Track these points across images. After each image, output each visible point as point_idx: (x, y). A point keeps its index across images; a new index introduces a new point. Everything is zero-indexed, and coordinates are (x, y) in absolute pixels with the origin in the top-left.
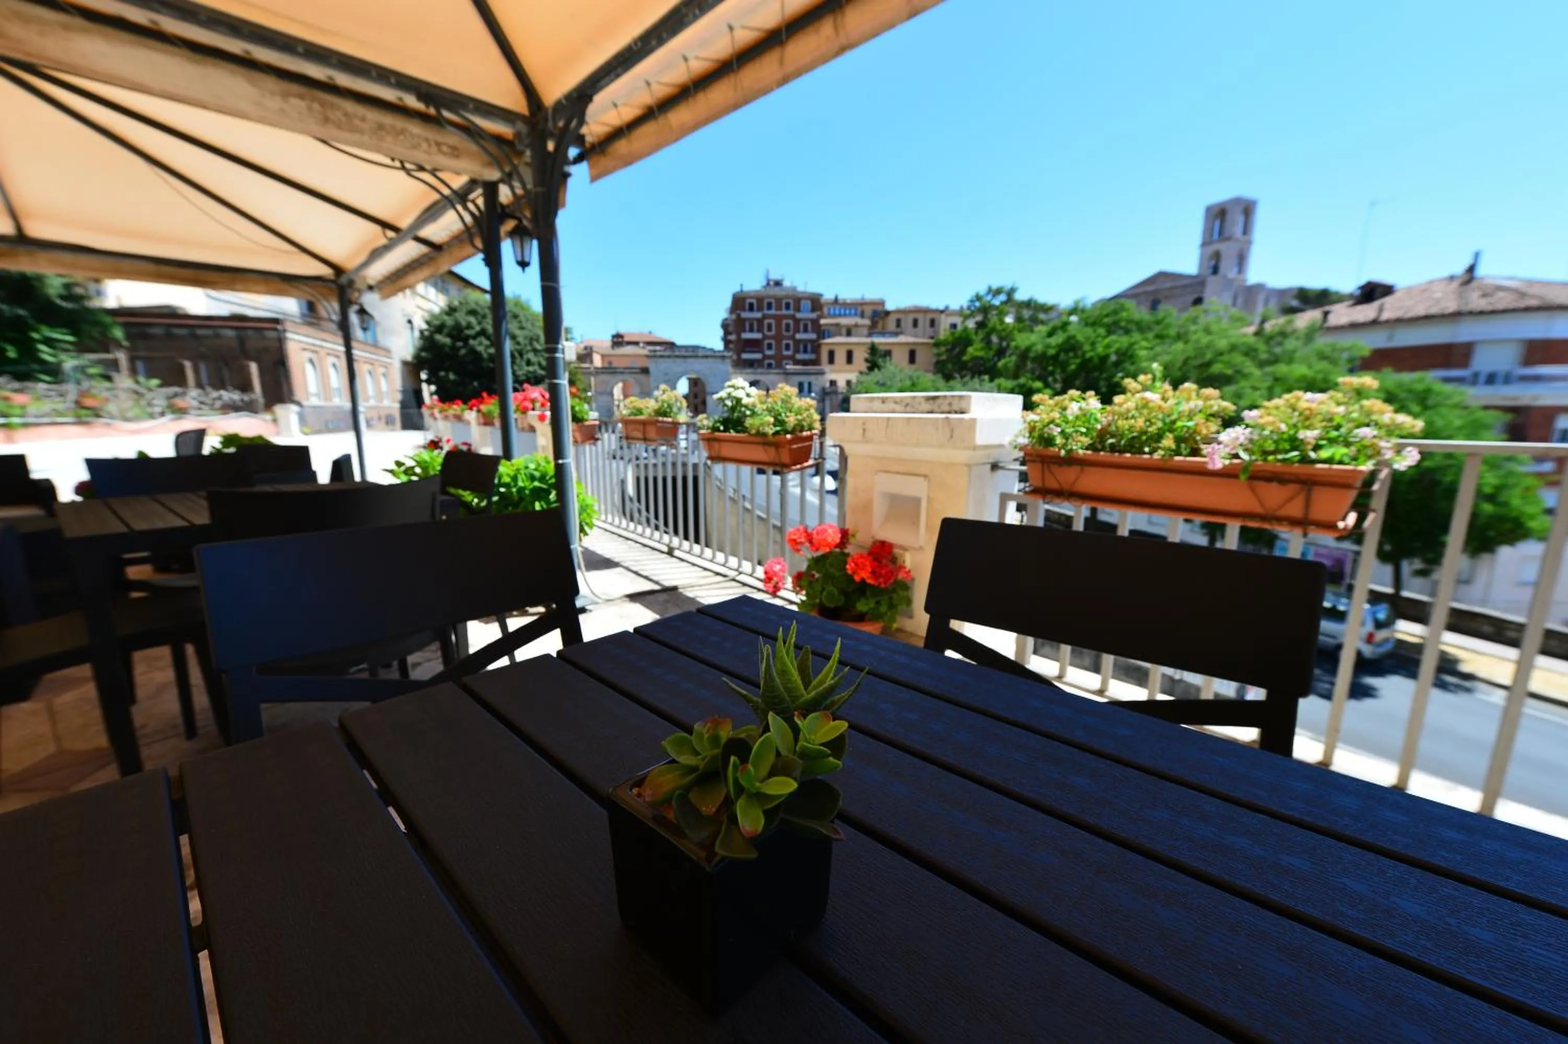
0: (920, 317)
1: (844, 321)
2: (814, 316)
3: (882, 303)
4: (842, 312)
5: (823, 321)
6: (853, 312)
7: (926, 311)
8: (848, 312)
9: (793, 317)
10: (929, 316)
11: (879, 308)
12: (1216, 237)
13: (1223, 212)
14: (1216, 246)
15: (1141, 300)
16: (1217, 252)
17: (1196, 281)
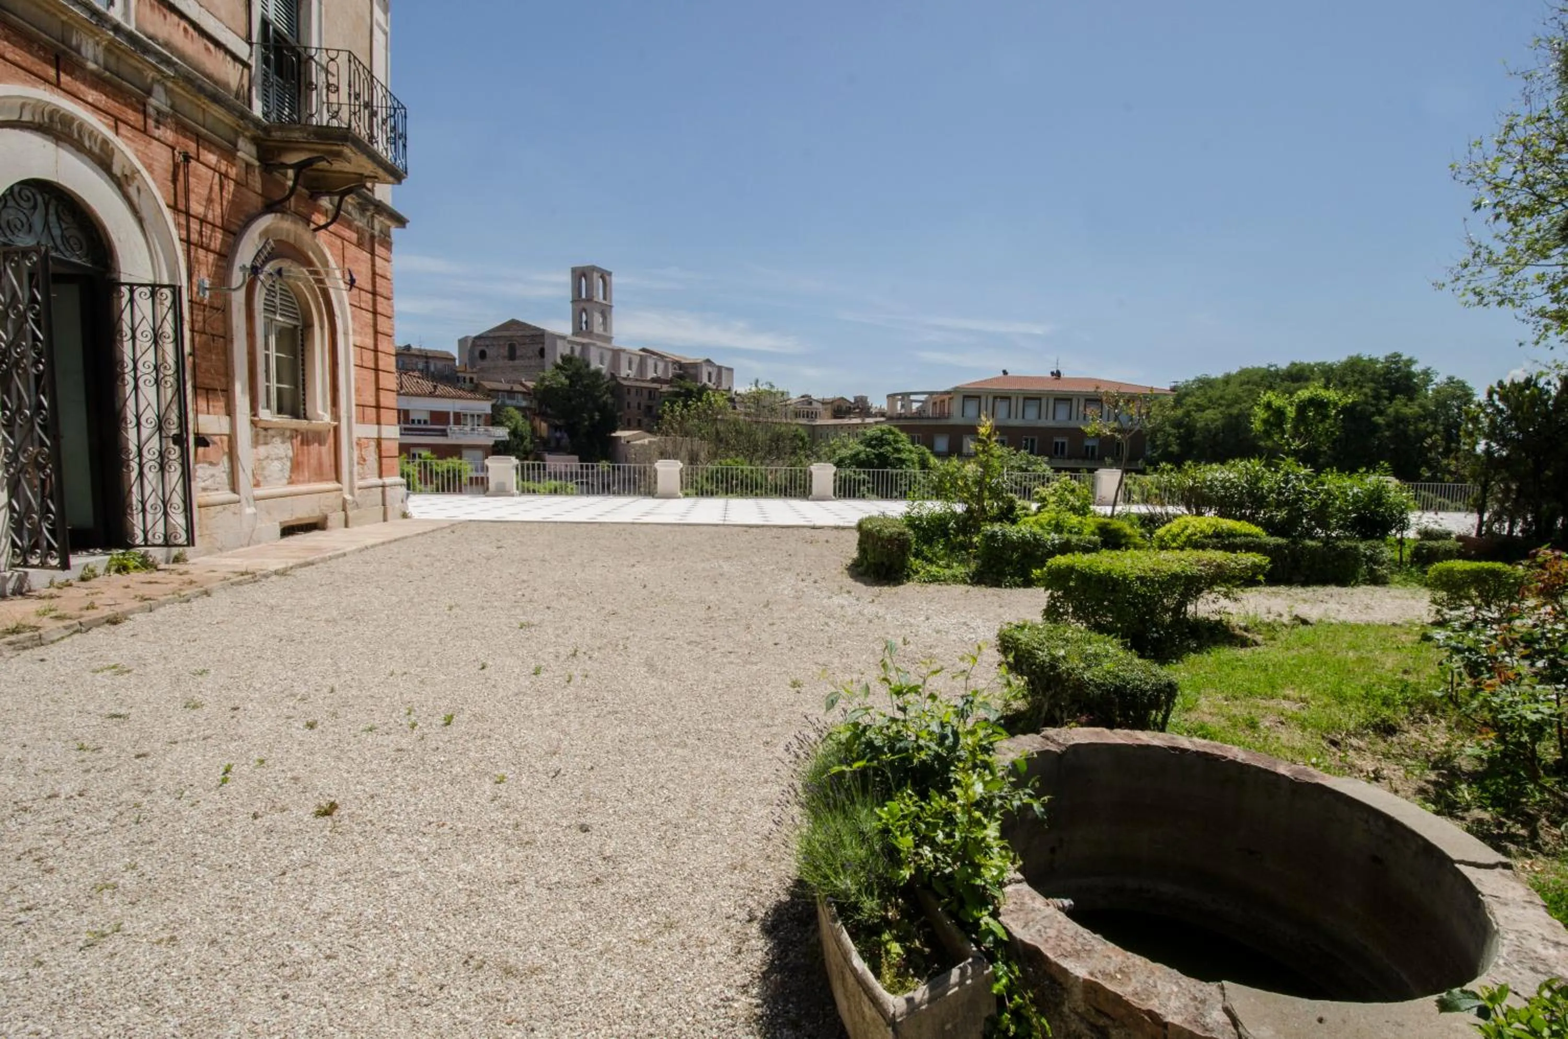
12: (584, 296)
13: (585, 275)
14: (583, 305)
15: (501, 343)
16: (585, 310)
17: (539, 333)
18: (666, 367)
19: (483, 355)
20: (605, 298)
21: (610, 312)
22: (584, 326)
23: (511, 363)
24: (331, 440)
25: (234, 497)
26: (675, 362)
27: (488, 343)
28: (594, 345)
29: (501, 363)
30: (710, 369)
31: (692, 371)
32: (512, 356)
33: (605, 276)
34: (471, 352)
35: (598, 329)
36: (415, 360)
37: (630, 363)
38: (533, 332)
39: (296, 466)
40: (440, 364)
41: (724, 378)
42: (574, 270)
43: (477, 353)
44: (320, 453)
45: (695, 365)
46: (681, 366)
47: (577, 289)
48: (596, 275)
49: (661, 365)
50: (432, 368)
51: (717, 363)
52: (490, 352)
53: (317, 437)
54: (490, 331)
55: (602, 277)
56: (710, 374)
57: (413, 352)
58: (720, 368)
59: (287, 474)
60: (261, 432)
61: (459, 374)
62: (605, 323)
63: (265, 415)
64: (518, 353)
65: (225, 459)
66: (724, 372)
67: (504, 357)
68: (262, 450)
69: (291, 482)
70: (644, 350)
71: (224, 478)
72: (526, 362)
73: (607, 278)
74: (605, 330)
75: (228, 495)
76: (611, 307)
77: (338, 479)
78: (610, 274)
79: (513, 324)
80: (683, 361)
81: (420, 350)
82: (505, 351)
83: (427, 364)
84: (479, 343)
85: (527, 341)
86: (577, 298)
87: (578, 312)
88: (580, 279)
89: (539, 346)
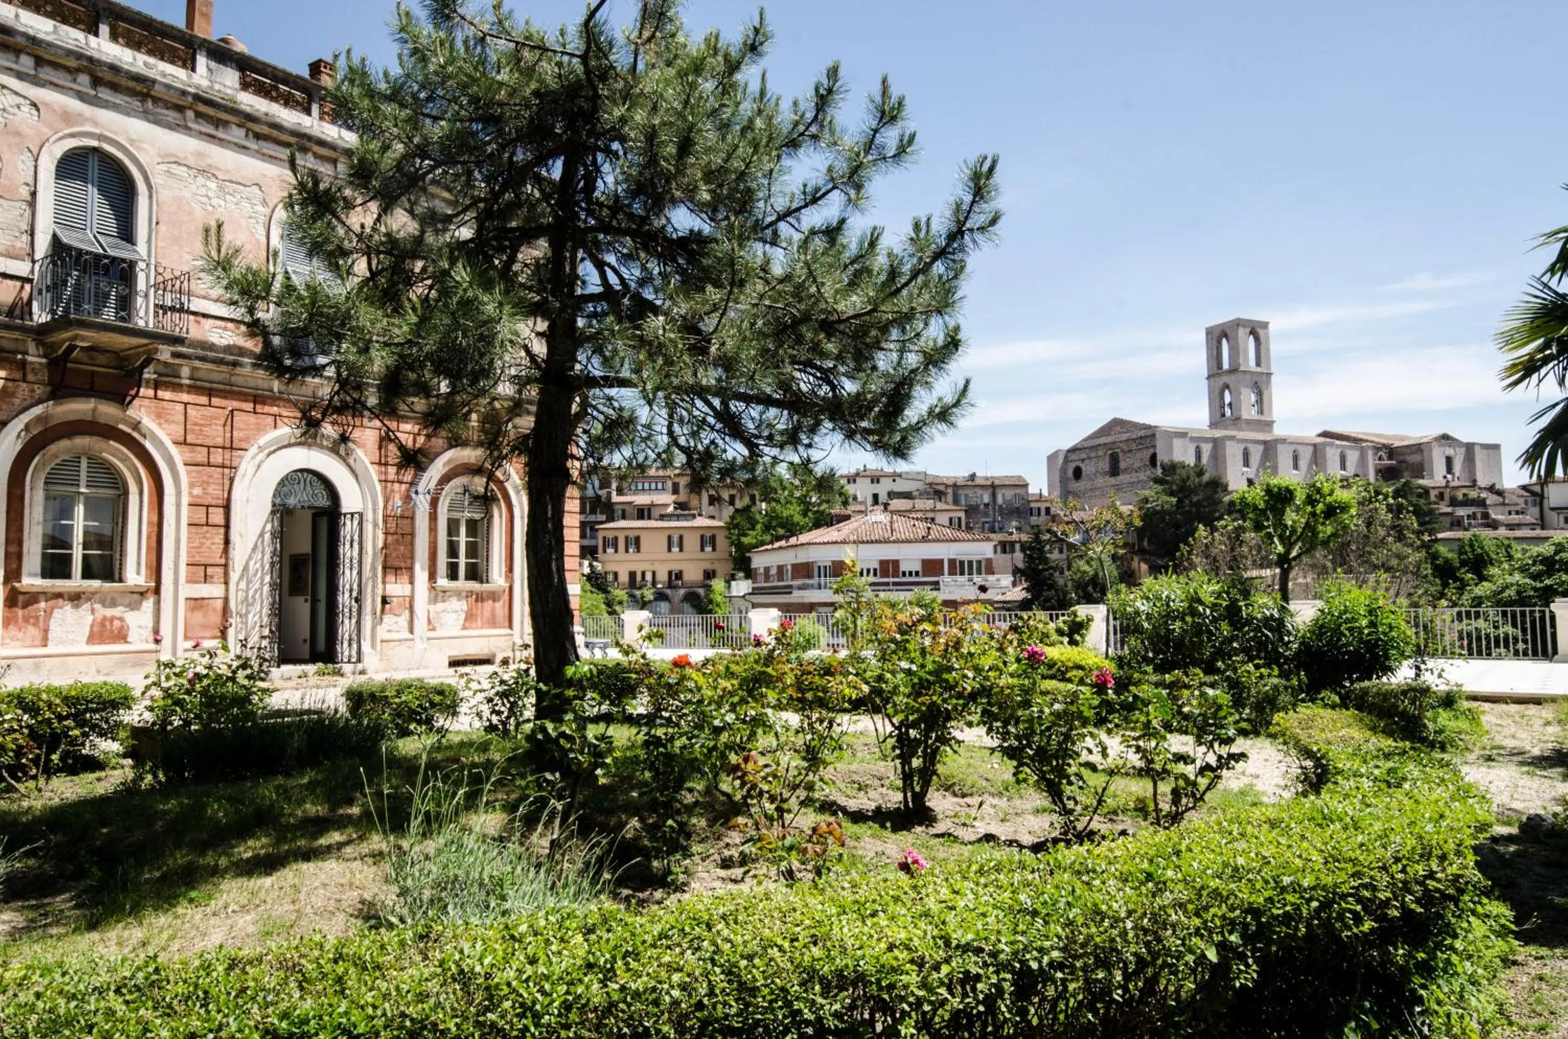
1: (641, 499)
4: (647, 486)
12: (1226, 366)
13: (1225, 335)
14: (1225, 379)
15: (1100, 453)
16: (1227, 386)
17: (1149, 433)
18: (1363, 458)
19: (1078, 473)
20: (1258, 364)
21: (1268, 382)
22: (1228, 412)
23: (1113, 481)
24: (506, 597)
25: (410, 636)
26: (1378, 448)
27: (1084, 456)
28: (1232, 438)
29: (1101, 481)
30: (1450, 452)
31: (1413, 459)
32: (1114, 471)
33: (1256, 330)
34: (1063, 471)
35: (1249, 412)
36: (979, 492)
37: (1296, 459)
38: (1142, 433)
39: (470, 617)
40: (1009, 494)
41: (1479, 465)
42: (1209, 332)
43: (1070, 473)
44: (494, 609)
45: (1418, 448)
46: (1391, 451)
47: (1215, 357)
48: (1242, 332)
49: (1353, 457)
50: (1000, 500)
51: (1465, 438)
52: (1087, 469)
53: (494, 596)
54: (1085, 440)
55: (1253, 332)
56: (1449, 461)
57: (978, 481)
58: (1470, 448)
59: (461, 622)
60: (437, 595)
61: (1033, 505)
62: (1260, 402)
63: (443, 582)
64: (1122, 465)
65: (407, 612)
66: (1479, 455)
67: (1104, 474)
68: (440, 606)
69: (464, 628)
70: (1325, 434)
71: (406, 625)
72: (1133, 477)
73: (1261, 332)
74: (1261, 412)
75: (407, 635)
76: (1269, 375)
77: (510, 626)
78: (1265, 325)
79: (1117, 423)
80: (1397, 444)
81: (987, 479)
82: (1105, 465)
83: (994, 496)
84: (1073, 457)
85: (1134, 446)
86: (1215, 370)
87: (1217, 391)
88: (1219, 342)
89: (1151, 451)
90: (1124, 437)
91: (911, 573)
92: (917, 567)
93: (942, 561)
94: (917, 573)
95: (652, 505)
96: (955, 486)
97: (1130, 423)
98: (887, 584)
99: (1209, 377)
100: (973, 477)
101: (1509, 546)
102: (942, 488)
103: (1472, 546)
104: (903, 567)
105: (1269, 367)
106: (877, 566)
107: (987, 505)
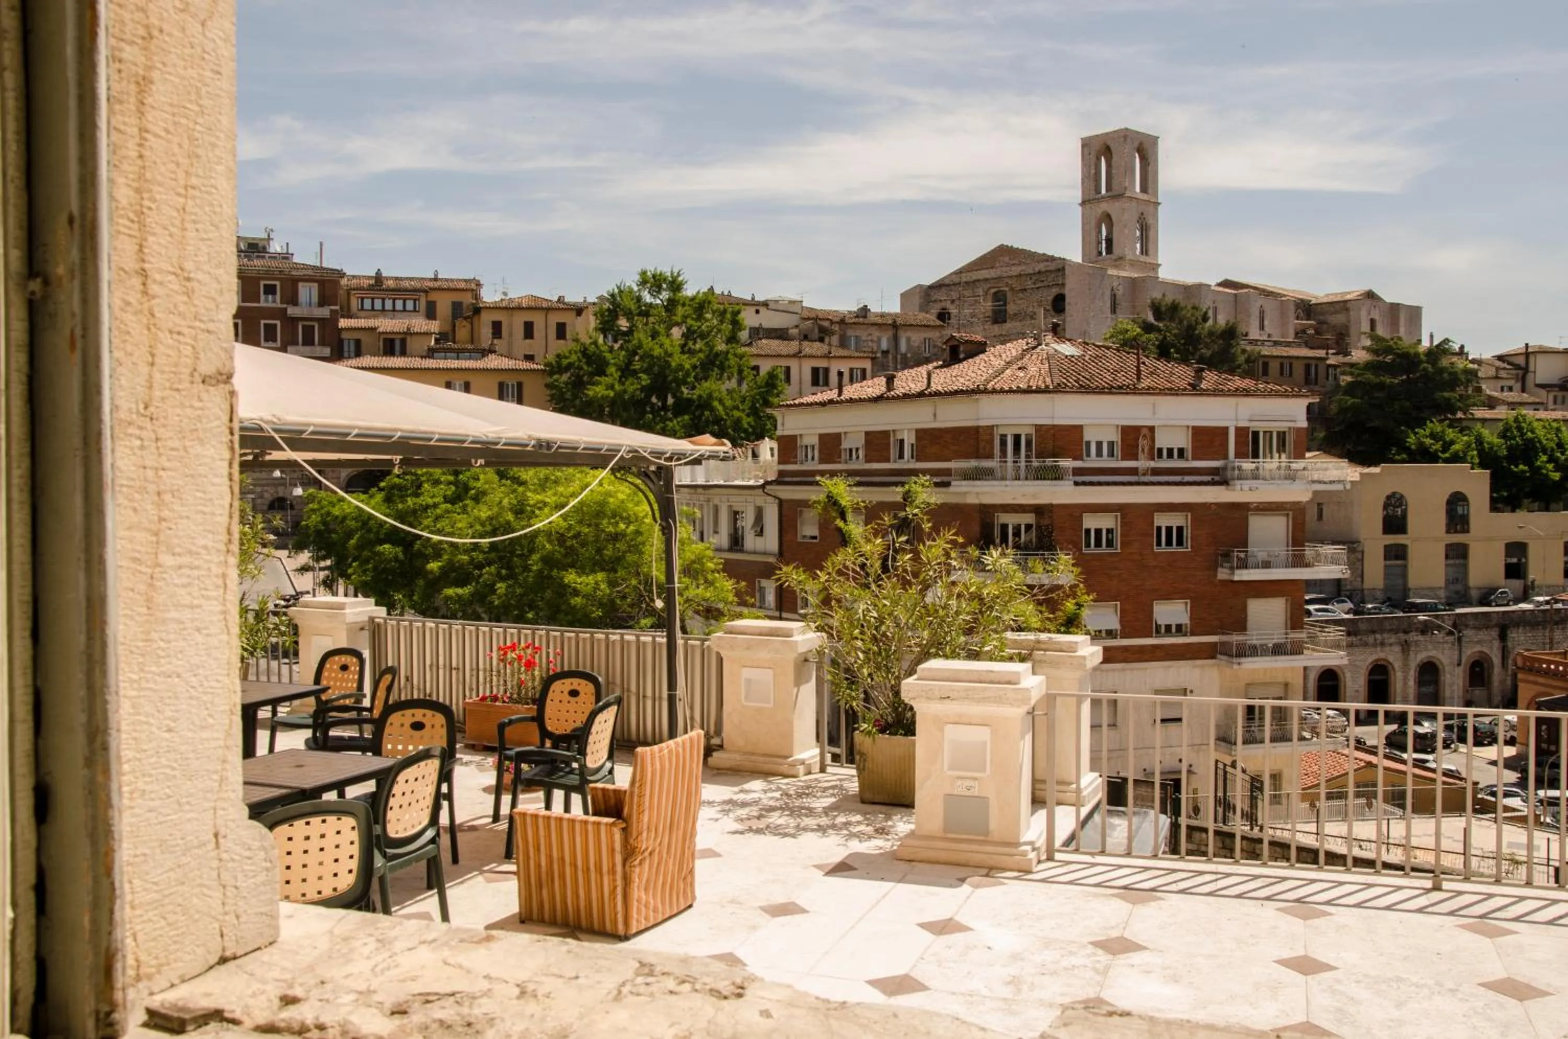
0: (538, 320)
1: (386, 325)
2: (325, 312)
3: (474, 287)
4: (389, 305)
5: (343, 323)
6: (410, 305)
7: (547, 309)
8: (399, 305)
9: (281, 314)
10: (555, 319)
11: (468, 299)
12: (1105, 190)
13: (1106, 151)
14: (1104, 207)
15: (980, 291)
16: (1105, 216)
17: (1052, 266)
18: (1283, 316)
19: (946, 317)
20: (1144, 189)
21: (1155, 214)
22: (1106, 249)
23: (996, 329)
27: (954, 295)
29: (979, 330)
30: (1375, 313)
31: (1337, 319)
32: (1000, 315)
33: (1143, 146)
35: (1131, 251)
36: (876, 333)
38: (1041, 267)
40: (917, 337)
42: (1085, 145)
45: (1342, 306)
46: (1306, 308)
47: (1093, 178)
48: (1127, 148)
50: (903, 347)
51: (1389, 299)
52: (958, 312)
54: (959, 272)
55: (1140, 149)
56: (1373, 324)
57: (872, 319)
62: (1144, 238)
64: (1011, 308)
67: (985, 318)
70: (1225, 283)
72: (1025, 325)
73: (1149, 149)
74: (1145, 251)
76: (1156, 204)
78: (1154, 140)
79: (1003, 252)
80: (1313, 300)
81: (882, 315)
82: (987, 306)
83: (896, 339)
84: (940, 295)
85: (1029, 284)
86: (1093, 195)
87: (1093, 223)
88: (1099, 159)
89: (1055, 291)
90: (1015, 271)
91: (1170, 452)
92: (1182, 441)
93: (1225, 430)
94: (1181, 452)
95: (409, 333)
96: (842, 322)
97: (1023, 251)
98: (1134, 471)
99: (1083, 203)
100: (864, 311)
101: (1558, 430)
102: (826, 324)
103: (1520, 429)
104: (1163, 441)
105: (1156, 194)
106: (1116, 437)
107: (885, 353)
